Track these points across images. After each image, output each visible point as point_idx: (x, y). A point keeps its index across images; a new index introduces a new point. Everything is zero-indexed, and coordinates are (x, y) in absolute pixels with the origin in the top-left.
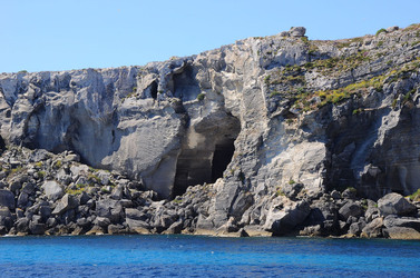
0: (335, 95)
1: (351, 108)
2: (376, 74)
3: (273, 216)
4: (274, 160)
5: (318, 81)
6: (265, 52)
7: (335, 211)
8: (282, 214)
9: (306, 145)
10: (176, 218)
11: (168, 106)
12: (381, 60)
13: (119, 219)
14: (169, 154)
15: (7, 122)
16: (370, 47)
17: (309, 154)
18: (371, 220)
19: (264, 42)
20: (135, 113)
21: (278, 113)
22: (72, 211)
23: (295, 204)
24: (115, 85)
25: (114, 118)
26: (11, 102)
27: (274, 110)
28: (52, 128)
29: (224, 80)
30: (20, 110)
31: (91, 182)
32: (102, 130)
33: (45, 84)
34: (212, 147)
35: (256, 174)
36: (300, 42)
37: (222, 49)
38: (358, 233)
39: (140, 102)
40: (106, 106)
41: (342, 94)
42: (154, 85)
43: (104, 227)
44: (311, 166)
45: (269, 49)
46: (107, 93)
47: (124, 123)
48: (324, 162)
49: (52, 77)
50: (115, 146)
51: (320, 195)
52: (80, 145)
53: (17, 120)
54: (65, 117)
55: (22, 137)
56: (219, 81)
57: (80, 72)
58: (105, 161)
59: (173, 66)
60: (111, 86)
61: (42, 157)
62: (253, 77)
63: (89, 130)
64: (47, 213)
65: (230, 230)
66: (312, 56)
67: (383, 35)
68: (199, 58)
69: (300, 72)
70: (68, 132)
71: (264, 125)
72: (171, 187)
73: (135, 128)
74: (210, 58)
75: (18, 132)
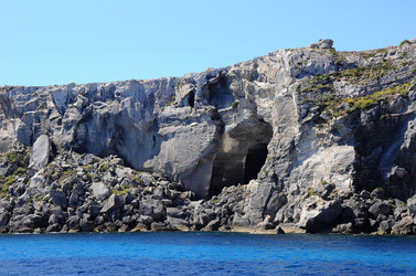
0: (363, 102)
1: (378, 113)
2: (401, 82)
3: (306, 215)
4: (305, 163)
5: (347, 88)
6: (296, 62)
7: (365, 209)
8: (316, 213)
9: (336, 149)
10: (213, 216)
11: (204, 114)
12: (406, 69)
13: (161, 217)
14: (205, 157)
15: (58, 129)
16: (395, 57)
17: (339, 157)
18: (400, 218)
19: (295, 54)
20: (174, 120)
21: (309, 118)
22: (118, 210)
23: (328, 203)
24: (156, 94)
25: (155, 125)
26: (62, 111)
27: (306, 116)
28: (99, 134)
29: (257, 89)
30: (70, 119)
31: (135, 183)
32: (144, 136)
33: (91, 94)
34: (245, 151)
35: (288, 176)
36: (328, 53)
37: (255, 61)
38: (389, 230)
39: (179, 110)
40: (147, 114)
41: (370, 101)
42: (192, 94)
43: (147, 224)
44: (341, 168)
45: (300, 60)
46: (148, 102)
47: (165, 130)
48: (354, 164)
49: (99, 88)
50: (156, 151)
51: (351, 195)
52: (123, 150)
53: (68, 127)
54: (111, 125)
55: (72, 143)
56: (251, 90)
57: (124, 84)
58: (147, 164)
59: (208, 77)
60: (152, 95)
61: (90, 160)
62: (285, 85)
63: (132, 136)
64: (96, 212)
65: (268, 227)
66: (340, 66)
67: (406, 45)
68: (233, 69)
69: (329, 81)
70: (113, 138)
71: (296, 130)
72: (207, 188)
73: (174, 134)
74: (243, 69)
75: (69, 138)
